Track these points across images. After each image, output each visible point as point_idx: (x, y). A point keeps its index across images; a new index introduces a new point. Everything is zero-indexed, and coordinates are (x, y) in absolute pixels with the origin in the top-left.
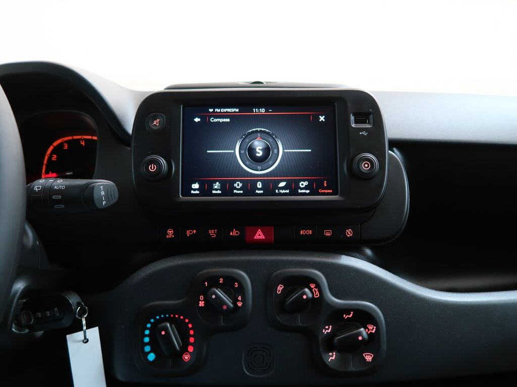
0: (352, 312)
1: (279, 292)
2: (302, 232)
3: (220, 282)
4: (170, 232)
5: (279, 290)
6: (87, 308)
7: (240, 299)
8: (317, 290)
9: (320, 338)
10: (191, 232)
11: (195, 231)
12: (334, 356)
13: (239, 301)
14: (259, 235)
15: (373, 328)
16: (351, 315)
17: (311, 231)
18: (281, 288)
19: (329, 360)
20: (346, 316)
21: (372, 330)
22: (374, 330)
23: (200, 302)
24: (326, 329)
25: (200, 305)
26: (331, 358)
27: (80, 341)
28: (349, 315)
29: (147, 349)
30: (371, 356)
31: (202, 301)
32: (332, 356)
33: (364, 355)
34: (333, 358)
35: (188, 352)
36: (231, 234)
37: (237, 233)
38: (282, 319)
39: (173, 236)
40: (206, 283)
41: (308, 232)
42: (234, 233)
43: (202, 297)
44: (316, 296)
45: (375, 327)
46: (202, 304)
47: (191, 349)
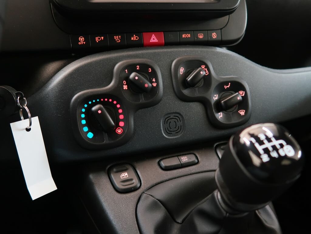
0: (230, 83)
1: (181, 73)
2: (183, 36)
3: (137, 69)
4: (82, 39)
5: (181, 72)
6: (25, 98)
7: (154, 81)
8: (206, 69)
9: (213, 103)
10: (99, 39)
11: (102, 38)
12: (222, 115)
13: (153, 82)
14: (154, 39)
15: (243, 93)
16: (229, 85)
17: (189, 35)
18: (183, 70)
19: (220, 118)
20: (226, 86)
21: (242, 94)
22: (244, 94)
23: (124, 86)
24: (215, 97)
25: (124, 88)
26: (220, 116)
27: (23, 130)
28: (228, 86)
29: (86, 129)
30: (244, 111)
31: (125, 85)
32: (221, 115)
33: (239, 112)
34: (222, 116)
35: (120, 127)
36: (132, 39)
37: (137, 38)
38: (186, 92)
39: (84, 43)
40: (126, 70)
41: (187, 36)
42: (134, 38)
43: (125, 82)
44: (206, 74)
45: (244, 92)
46: (125, 87)
47: (122, 124)
